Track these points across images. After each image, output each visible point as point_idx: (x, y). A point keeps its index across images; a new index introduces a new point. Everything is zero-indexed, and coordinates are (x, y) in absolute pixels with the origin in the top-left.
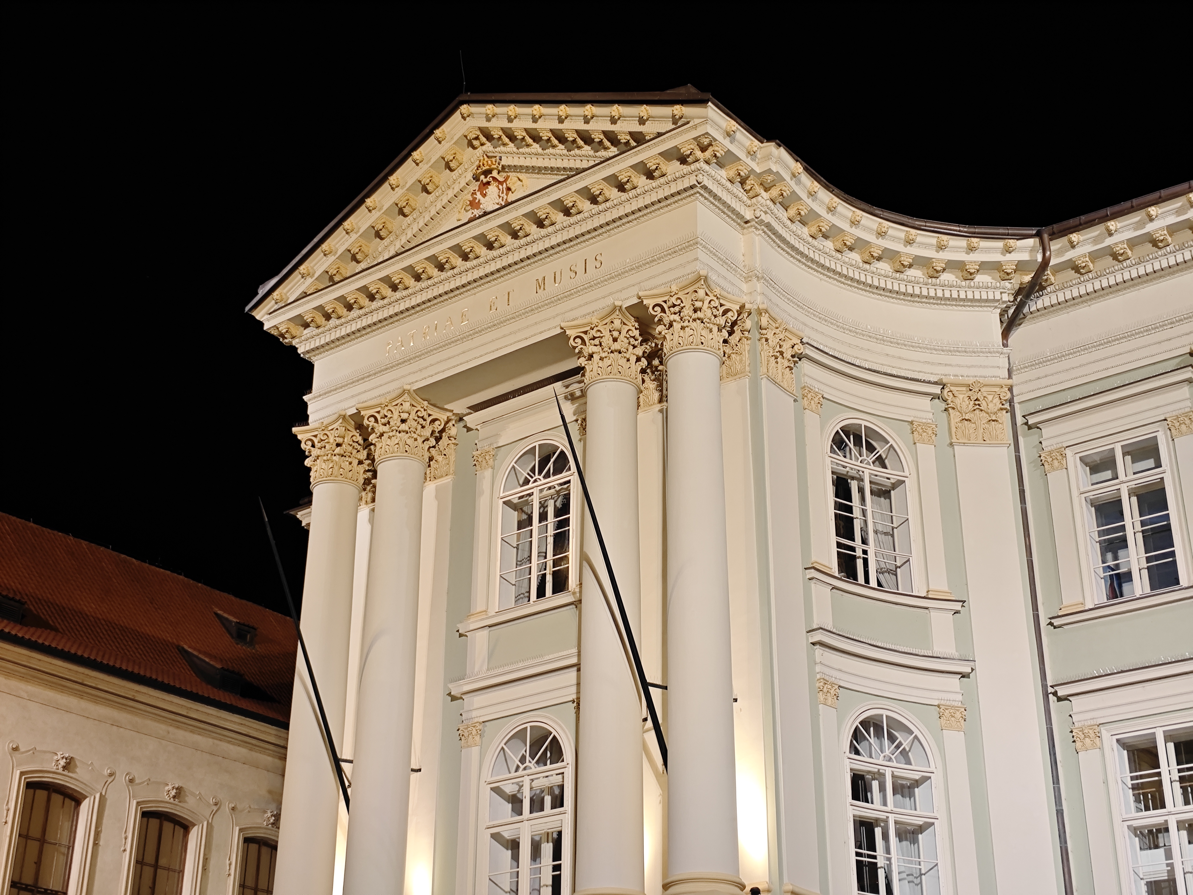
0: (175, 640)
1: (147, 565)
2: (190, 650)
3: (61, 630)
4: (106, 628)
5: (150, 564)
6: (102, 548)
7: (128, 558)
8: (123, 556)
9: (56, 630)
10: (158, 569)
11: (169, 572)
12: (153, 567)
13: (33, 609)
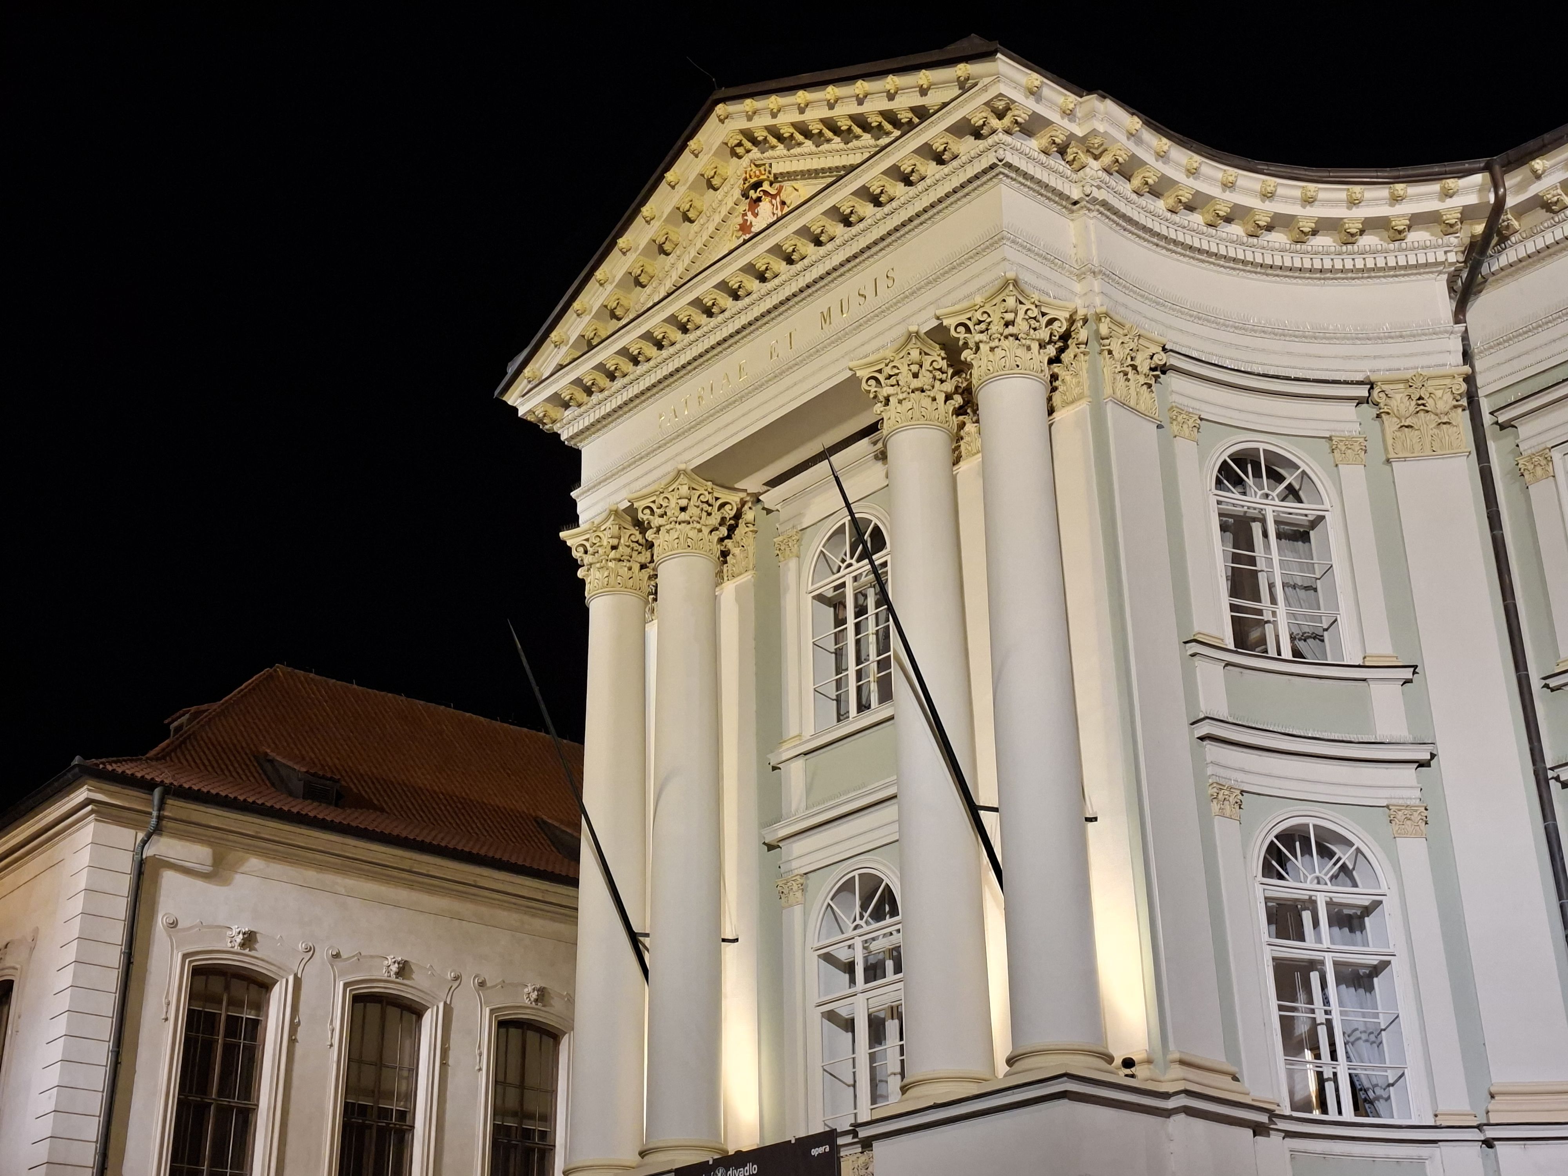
0: (531, 811)
1: (499, 722)
2: (550, 821)
3: (387, 810)
4: (445, 802)
5: (501, 721)
6: (442, 707)
7: (474, 716)
8: (468, 714)
9: (382, 810)
10: (512, 727)
11: (525, 730)
12: (505, 725)
13: (352, 786)
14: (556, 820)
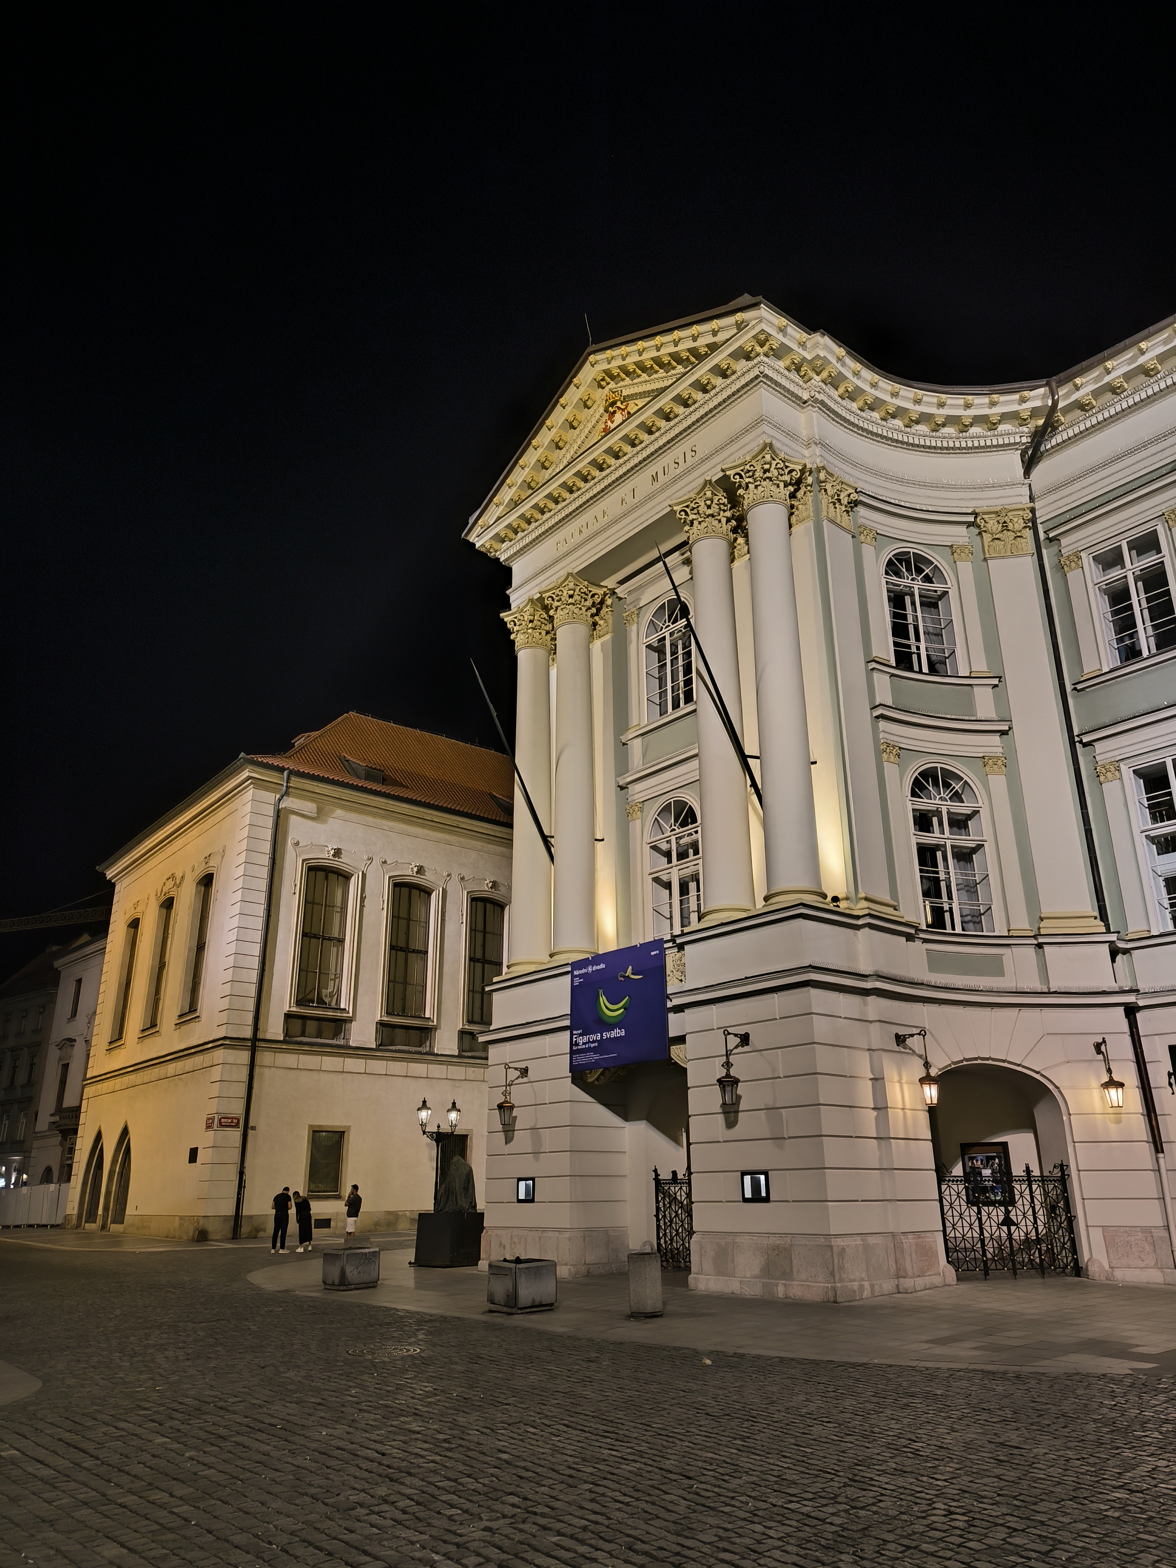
0: (488, 790)
2: (498, 796)
3: (410, 787)
4: (441, 784)
5: (471, 744)
6: (439, 736)
7: (456, 741)
8: (452, 740)
9: (407, 787)
10: (476, 747)
12: (473, 746)
13: (390, 774)
14: (500, 795)
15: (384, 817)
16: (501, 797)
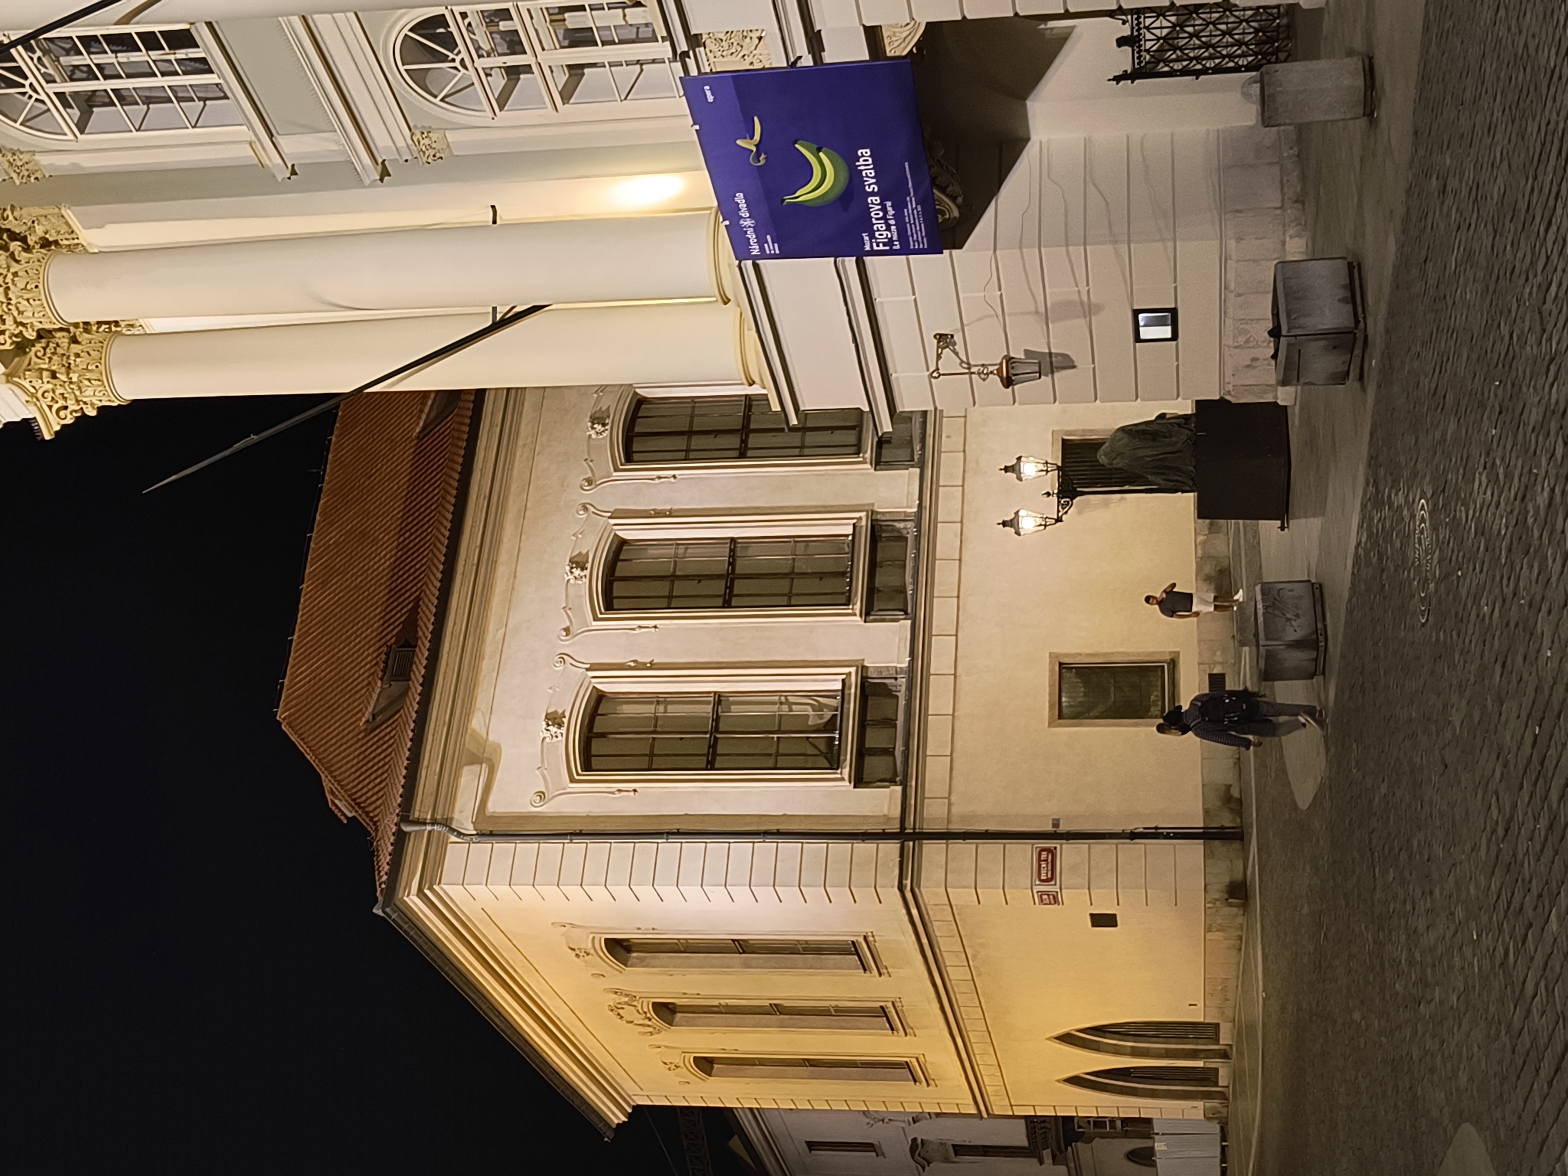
0: (413, 444)
1: (324, 485)
2: (421, 424)
3: (418, 593)
4: (408, 534)
5: (323, 482)
6: (312, 545)
7: (319, 511)
8: (318, 518)
9: (418, 598)
10: (328, 471)
11: (330, 457)
12: (327, 478)
13: (395, 632)
14: (419, 418)
15: (480, 639)
16: (424, 416)
